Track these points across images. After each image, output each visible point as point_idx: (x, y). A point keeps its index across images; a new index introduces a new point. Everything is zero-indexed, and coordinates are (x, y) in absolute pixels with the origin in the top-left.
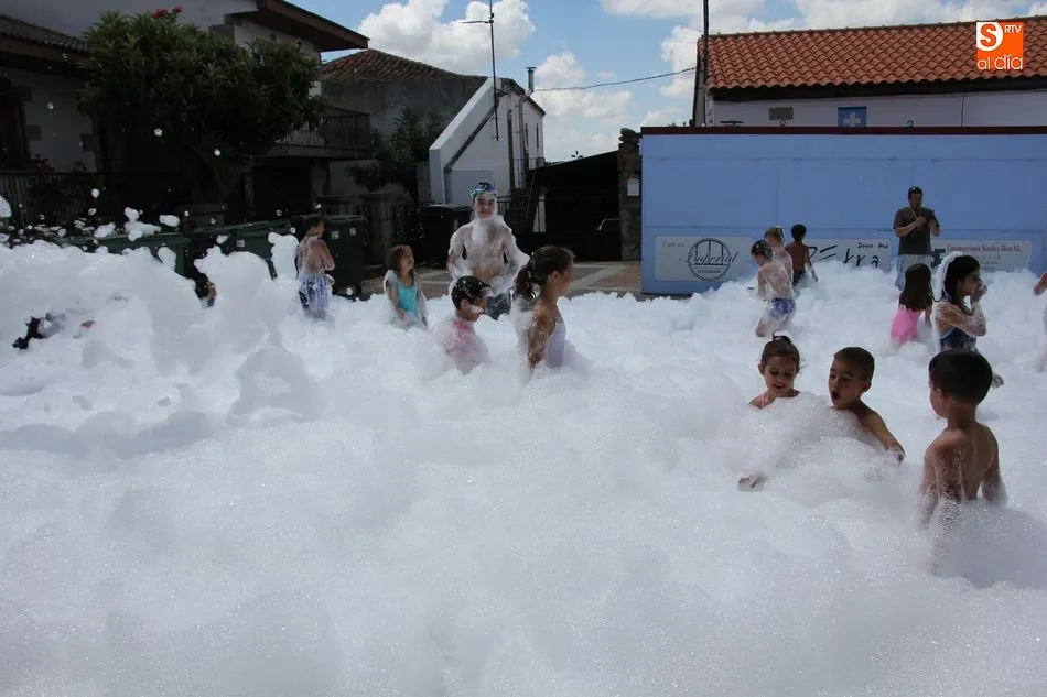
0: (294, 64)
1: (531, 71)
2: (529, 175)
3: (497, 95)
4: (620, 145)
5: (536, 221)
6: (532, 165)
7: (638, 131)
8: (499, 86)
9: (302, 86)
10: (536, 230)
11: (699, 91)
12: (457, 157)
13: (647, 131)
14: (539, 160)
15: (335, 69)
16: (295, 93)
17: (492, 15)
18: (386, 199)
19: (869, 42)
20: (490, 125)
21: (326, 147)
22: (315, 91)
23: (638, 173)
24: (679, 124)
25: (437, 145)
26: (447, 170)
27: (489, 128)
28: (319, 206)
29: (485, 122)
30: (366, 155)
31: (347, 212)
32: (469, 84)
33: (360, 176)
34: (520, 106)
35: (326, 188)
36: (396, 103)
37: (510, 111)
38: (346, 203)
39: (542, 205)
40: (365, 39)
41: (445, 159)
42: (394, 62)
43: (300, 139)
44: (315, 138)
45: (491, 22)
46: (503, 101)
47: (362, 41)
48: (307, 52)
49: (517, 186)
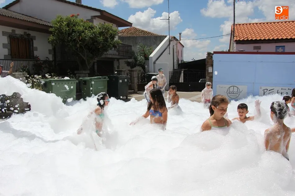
0: (110, 31)
1: (180, 34)
2: (179, 65)
3: (170, 41)
4: (207, 57)
5: (180, 79)
6: (180, 62)
7: (212, 53)
8: (170, 38)
9: (113, 37)
10: (180, 82)
11: (232, 41)
12: (157, 59)
13: (215, 53)
14: (182, 61)
15: (122, 32)
16: (110, 39)
17: (169, 17)
18: (136, 71)
19: (286, 26)
20: (168, 50)
21: (119, 55)
22: (116, 39)
23: (212, 66)
24: (225, 51)
25: (151, 56)
26: (154, 63)
27: (167, 50)
28: (116, 72)
29: (166, 49)
30: (130, 58)
31: (124, 75)
32: (160, 38)
33: (128, 64)
34: (177, 44)
35: (118, 67)
36: (140, 43)
37: (174, 46)
38: (124, 72)
39: (182, 74)
40: (131, 24)
41: (154, 60)
42: (140, 31)
43: (111, 53)
44: (115, 52)
45: (169, 19)
46: (171, 42)
48: (114, 27)
49: (175, 68)
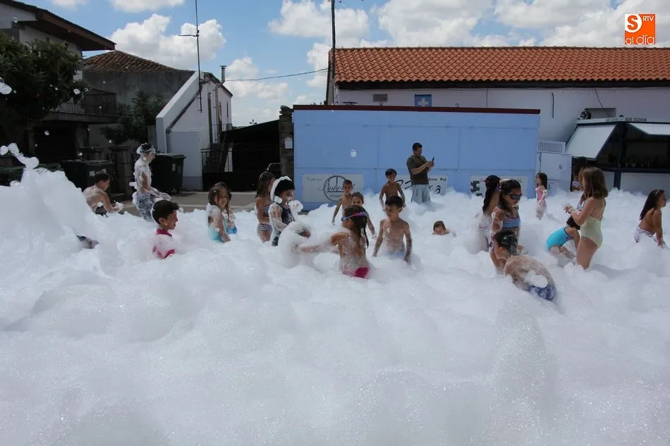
0: (63, 58)
1: (223, 68)
2: (222, 135)
3: (201, 83)
4: (280, 116)
5: (226, 165)
6: (224, 129)
7: (291, 107)
8: (202, 77)
9: (69, 74)
10: (226, 170)
11: (331, 83)
12: (174, 123)
13: (297, 107)
14: (228, 125)
15: (92, 63)
16: (63, 77)
17: (198, 31)
18: (127, 150)
20: (197, 102)
21: (86, 115)
22: (78, 76)
23: (292, 134)
24: (318, 103)
25: (161, 115)
26: (168, 132)
27: (196, 104)
28: (81, 154)
29: (193, 100)
30: (114, 121)
31: (100, 159)
32: (183, 76)
33: (109, 134)
34: (216, 90)
35: (87, 142)
36: (134, 87)
37: (209, 93)
38: (100, 152)
39: (230, 154)
40: (113, 44)
41: (166, 124)
42: (133, 60)
43: (67, 109)
44: (78, 109)
45: (197, 36)
46: (205, 87)
47: (111, 45)
48: (72, 51)
49: (214, 142)
